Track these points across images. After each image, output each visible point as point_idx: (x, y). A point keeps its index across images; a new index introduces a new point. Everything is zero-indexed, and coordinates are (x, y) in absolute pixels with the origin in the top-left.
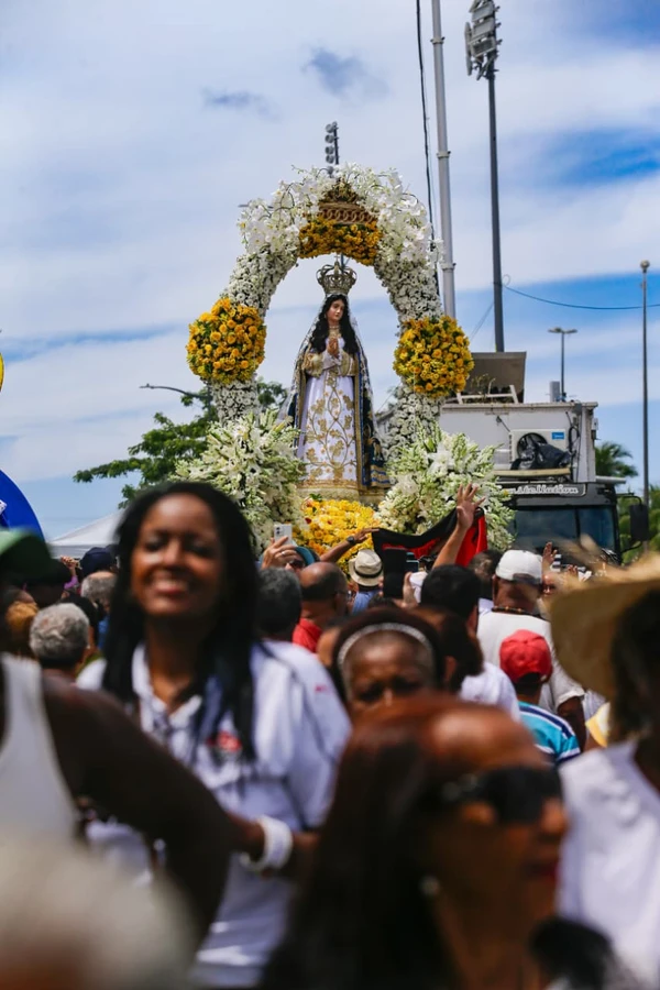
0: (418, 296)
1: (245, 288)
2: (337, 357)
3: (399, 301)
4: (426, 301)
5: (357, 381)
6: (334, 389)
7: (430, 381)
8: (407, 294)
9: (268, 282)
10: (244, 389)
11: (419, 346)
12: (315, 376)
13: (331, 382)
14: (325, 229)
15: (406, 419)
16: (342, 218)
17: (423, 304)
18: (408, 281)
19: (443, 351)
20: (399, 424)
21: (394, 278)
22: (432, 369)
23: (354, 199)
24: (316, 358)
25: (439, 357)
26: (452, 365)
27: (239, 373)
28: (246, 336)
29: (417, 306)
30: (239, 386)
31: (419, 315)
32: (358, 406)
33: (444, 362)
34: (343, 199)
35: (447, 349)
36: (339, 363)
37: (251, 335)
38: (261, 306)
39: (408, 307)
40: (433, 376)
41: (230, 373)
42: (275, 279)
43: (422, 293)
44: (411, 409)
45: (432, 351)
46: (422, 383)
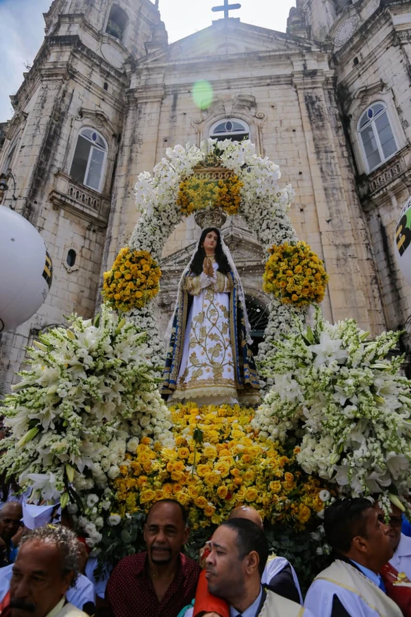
0: (277, 227)
1: (140, 238)
2: (212, 276)
3: (262, 235)
4: (284, 231)
5: (232, 296)
6: (212, 303)
7: (294, 292)
8: (268, 228)
9: (158, 232)
10: (142, 315)
11: (283, 265)
12: (196, 295)
13: (208, 297)
14: (198, 186)
15: (277, 327)
16: (211, 178)
17: (282, 233)
18: (268, 216)
19: (303, 266)
20: (272, 332)
21: (256, 217)
22: (296, 282)
23: (220, 164)
24: (195, 279)
25: (300, 271)
26: (312, 278)
27: (135, 302)
28: (140, 272)
29: (277, 235)
30: (136, 312)
31: (280, 242)
32: (232, 315)
33: (305, 276)
34: (212, 165)
35: (307, 264)
36: (215, 281)
37: (143, 271)
38: (153, 250)
39: (270, 237)
40: (296, 288)
41: (128, 302)
42: (163, 229)
43: (280, 225)
44: (281, 319)
45: (294, 268)
46: (288, 295)
